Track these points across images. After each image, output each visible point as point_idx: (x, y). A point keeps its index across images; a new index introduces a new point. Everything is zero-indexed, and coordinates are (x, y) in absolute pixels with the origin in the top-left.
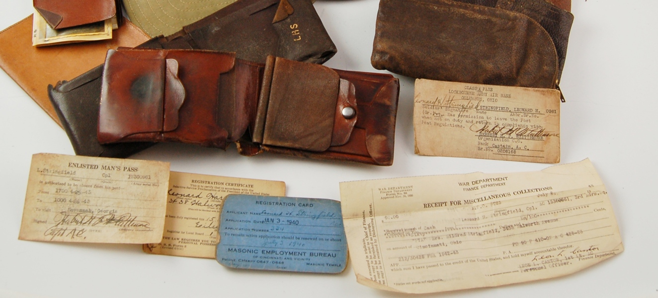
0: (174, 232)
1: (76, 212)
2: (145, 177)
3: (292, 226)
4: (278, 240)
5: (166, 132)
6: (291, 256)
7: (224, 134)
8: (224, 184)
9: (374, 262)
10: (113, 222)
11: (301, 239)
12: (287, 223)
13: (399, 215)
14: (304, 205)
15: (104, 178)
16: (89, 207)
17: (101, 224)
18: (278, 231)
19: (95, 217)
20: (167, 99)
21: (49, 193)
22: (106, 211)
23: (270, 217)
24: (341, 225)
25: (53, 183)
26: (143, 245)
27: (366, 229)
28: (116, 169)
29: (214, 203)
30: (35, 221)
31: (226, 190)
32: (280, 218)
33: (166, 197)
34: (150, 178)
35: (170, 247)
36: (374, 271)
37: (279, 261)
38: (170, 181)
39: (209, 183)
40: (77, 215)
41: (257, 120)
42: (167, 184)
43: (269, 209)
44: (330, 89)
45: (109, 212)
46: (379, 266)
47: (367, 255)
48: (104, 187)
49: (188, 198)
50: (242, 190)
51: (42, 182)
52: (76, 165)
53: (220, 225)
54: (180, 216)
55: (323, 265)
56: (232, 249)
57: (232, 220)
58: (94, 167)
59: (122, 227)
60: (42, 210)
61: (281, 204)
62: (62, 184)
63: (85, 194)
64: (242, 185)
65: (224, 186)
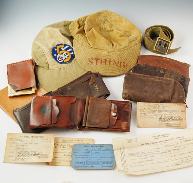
0: (56, 158)
1: (23, 152)
2: (46, 140)
3: (97, 154)
4: (92, 159)
5: (52, 124)
6: (96, 164)
7: (73, 124)
9: (124, 165)
10: (35, 155)
11: (99, 158)
12: (95, 153)
13: (133, 148)
14: (100, 146)
15: (32, 141)
16: (27, 151)
17: (31, 156)
18: (92, 156)
19: (29, 154)
21: (14, 146)
22: (33, 152)
23: (89, 151)
24: (113, 153)
25: (15, 143)
26: (46, 162)
27: (121, 154)
28: (36, 137)
29: (70, 147)
30: (9, 156)
31: (74, 143)
32: (92, 151)
33: (53, 146)
34: (48, 140)
35: (55, 163)
36: (124, 168)
37: (92, 166)
38: (55, 140)
39: (68, 140)
40: (23, 154)
42: (54, 141)
43: (88, 148)
44: (108, 107)
46: (126, 166)
47: (122, 162)
48: (32, 143)
49: (61, 146)
51: (11, 143)
52: (23, 137)
53: (72, 155)
54: (58, 152)
55: (107, 166)
56: (76, 163)
57: (76, 153)
58: (29, 137)
59: (39, 157)
60: (11, 152)
61: (93, 146)
62: (18, 143)
63: (26, 146)
64: (79, 141)
65: (73, 141)
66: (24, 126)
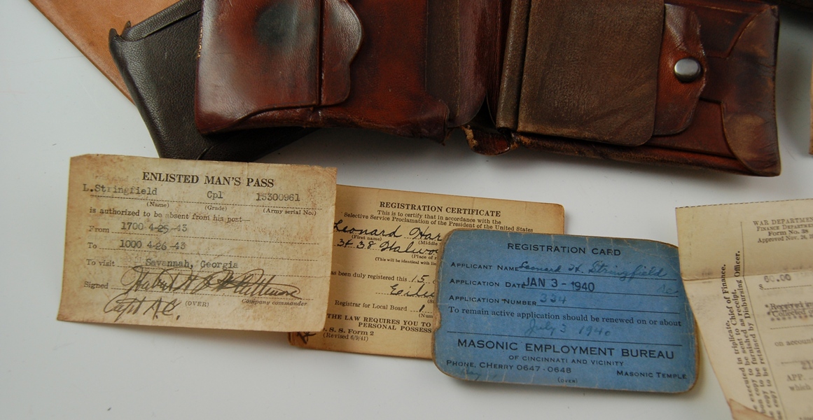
0: (349, 304)
1: (161, 266)
2: (289, 198)
3: (582, 294)
4: (557, 324)
5: (326, 107)
6: (584, 356)
7: (440, 111)
8: (444, 210)
9: (755, 372)
10: (230, 285)
11: (601, 319)
12: (571, 287)
13: (792, 274)
14: (602, 251)
15: (211, 201)
16: (185, 257)
17: (208, 291)
18: (554, 304)
19: (196, 276)
20: (326, 43)
21: (110, 231)
22: (216, 265)
23: (537, 276)
24: (681, 294)
25: (115, 212)
26: (289, 333)
27: (729, 302)
28: (232, 182)
29: (424, 247)
30: (87, 284)
31: (448, 222)
32: (558, 277)
33: (331, 236)
34: (298, 200)
35: (342, 334)
36: (757, 390)
37: (560, 365)
38: (337, 205)
39: (413, 207)
40: (162, 273)
41: (505, 85)
42: (332, 209)
43: (534, 259)
44: (646, 25)
45: (221, 266)
46: (764, 379)
47: (738, 356)
48: (211, 218)
49: (374, 236)
50: (479, 221)
51: (94, 210)
52: (157, 177)
53: (438, 290)
54: (359, 273)
55: (650, 375)
56: (465, 341)
57: (462, 282)
58: (190, 179)
59: (248, 297)
60: (98, 264)
61: (557, 249)
62: (133, 214)
63: (175, 233)
64: (478, 212)
65: (444, 214)
66: (166, 119)
